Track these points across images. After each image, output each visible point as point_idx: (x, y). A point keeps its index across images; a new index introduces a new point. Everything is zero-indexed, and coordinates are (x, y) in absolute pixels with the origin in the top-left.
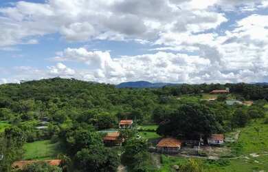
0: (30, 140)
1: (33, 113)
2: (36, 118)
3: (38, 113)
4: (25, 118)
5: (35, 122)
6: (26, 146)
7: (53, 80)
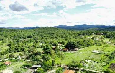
0: (38, 48)
1: (39, 40)
2: (39, 42)
3: (40, 40)
4: (37, 42)
5: (39, 43)
6: (37, 49)
7: (46, 28)
